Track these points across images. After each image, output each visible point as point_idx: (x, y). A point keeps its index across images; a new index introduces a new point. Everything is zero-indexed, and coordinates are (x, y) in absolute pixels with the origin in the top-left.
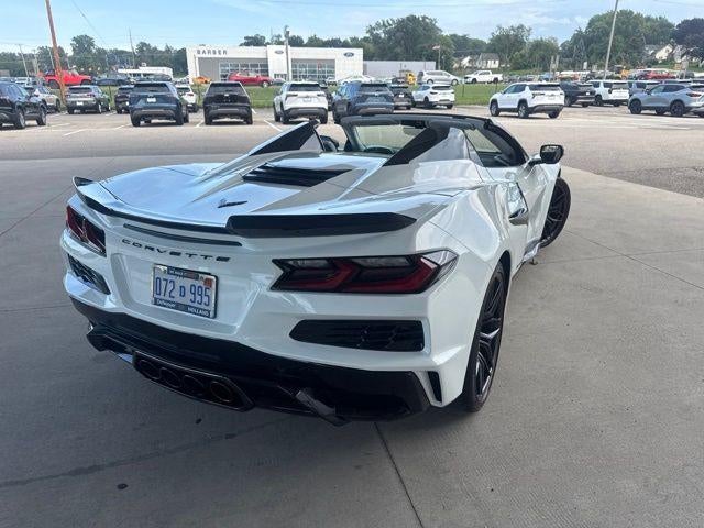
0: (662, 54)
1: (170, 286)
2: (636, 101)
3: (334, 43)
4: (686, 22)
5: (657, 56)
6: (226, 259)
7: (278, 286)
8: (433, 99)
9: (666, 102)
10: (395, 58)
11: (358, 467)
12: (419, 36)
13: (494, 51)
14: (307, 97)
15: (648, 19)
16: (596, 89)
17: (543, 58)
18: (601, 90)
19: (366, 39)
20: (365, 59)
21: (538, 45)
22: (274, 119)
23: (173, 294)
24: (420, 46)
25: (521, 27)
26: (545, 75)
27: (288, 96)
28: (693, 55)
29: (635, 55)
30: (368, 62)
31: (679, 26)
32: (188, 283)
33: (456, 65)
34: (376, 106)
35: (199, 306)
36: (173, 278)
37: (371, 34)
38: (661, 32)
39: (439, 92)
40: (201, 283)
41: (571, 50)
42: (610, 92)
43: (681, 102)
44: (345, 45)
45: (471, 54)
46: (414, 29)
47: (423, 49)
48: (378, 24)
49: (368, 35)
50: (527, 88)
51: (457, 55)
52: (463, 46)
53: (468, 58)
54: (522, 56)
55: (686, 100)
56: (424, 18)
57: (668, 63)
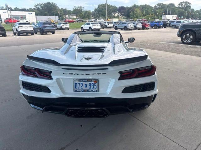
0: (116, 15)
1: (81, 85)
2: (116, 27)
3: (24, 10)
4: (120, 7)
5: (115, 15)
6: (105, 74)
7: (120, 79)
8: (63, 27)
9: (123, 27)
10: (45, 15)
11: (134, 124)
12: (52, 9)
13: (74, 13)
14: (26, 27)
15: (112, 6)
16: (105, 24)
17: (88, 16)
18: (106, 24)
19: (34, 9)
20: (36, 15)
21: (86, 12)
22: (13, 34)
23: (82, 87)
24: (52, 11)
25: (81, 7)
26: (90, 20)
27: (19, 27)
28: (123, 15)
29: (110, 15)
30: (37, 16)
32: (88, 83)
33: (64, 17)
34: (50, 29)
35: (93, 89)
36: (82, 82)
37: (36, 7)
38: (115, 10)
39: (65, 25)
40: (93, 82)
41: (95, 13)
42: (109, 25)
43: (126, 27)
44: (28, 10)
45: (68, 14)
46: (50, 7)
47: (54, 13)
48: (38, 4)
49: (35, 8)
50: (91, 24)
51: (64, 14)
52: (65, 12)
53: (68, 15)
54: (82, 15)
55: (127, 26)
56: (53, 3)
57: (118, 17)
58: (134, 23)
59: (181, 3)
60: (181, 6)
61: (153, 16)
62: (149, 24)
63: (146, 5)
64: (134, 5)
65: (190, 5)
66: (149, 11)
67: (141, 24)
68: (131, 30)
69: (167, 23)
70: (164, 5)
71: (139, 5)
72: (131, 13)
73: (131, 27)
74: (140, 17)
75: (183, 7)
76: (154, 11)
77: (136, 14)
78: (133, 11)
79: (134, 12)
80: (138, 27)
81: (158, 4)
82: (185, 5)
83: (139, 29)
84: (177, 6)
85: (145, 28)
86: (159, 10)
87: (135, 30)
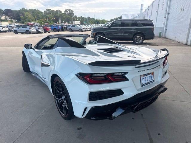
0: (3, 18)
4: (6, 10)
9: (25, 31)
23: (146, 81)
28: (12, 18)
31: (4, 10)
32: (148, 76)
35: (151, 81)
42: (3, 29)
43: (28, 30)
57: (6, 20)
58: (35, 27)
59: (66, 10)
60: (66, 13)
61: (45, 20)
62: (50, 28)
63: (35, 10)
64: (23, 9)
65: (73, 12)
66: (40, 15)
67: (42, 28)
68: (34, 33)
69: (64, 27)
70: (53, 11)
71: (28, 9)
72: (22, 17)
73: (34, 31)
74: (33, 21)
75: (68, 14)
76: (45, 16)
77: (27, 18)
78: (23, 15)
79: (25, 16)
80: (40, 30)
81: (46, 10)
82: (69, 12)
83: (41, 33)
84: (63, 12)
85: (47, 31)
86: (49, 15)
87: (38, 33)
